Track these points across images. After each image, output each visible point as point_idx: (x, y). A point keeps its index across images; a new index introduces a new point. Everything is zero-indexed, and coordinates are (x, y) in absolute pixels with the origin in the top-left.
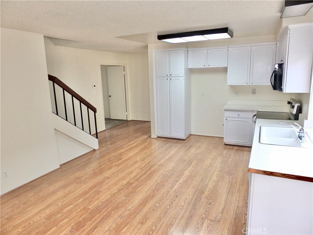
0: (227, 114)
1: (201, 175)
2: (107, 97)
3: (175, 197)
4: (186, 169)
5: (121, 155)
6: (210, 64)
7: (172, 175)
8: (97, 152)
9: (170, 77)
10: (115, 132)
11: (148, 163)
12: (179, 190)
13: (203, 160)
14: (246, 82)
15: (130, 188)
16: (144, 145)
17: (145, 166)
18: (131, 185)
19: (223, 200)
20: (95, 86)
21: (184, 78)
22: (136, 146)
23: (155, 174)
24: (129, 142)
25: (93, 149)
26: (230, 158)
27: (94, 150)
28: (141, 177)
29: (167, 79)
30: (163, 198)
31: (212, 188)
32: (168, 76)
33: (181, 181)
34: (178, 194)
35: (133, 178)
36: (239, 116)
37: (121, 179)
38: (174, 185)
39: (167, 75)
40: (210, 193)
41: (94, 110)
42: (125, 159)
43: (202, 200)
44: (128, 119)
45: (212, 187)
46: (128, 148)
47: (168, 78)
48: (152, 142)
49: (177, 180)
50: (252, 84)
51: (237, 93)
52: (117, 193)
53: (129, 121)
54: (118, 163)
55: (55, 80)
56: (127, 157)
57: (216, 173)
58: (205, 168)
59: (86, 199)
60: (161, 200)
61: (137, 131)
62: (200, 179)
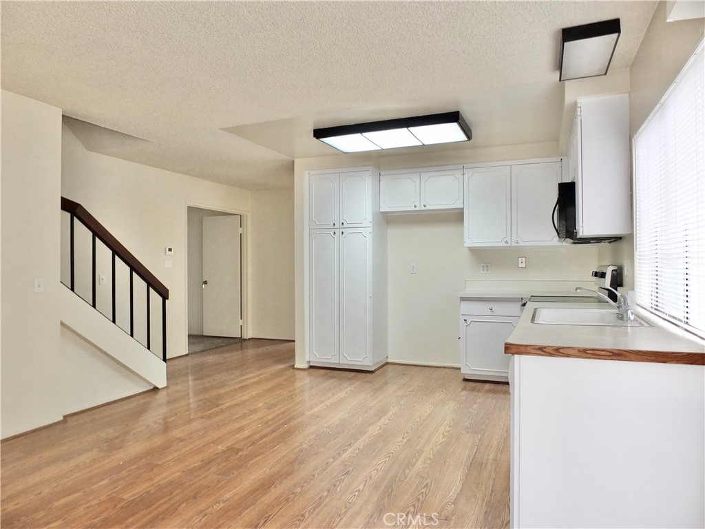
0: (466, 307)
1: (407, 433)
2: (199, 282)
3: (344, 475)
4: (372, 424)
5: (219, 397)
6: (426, 204)
7: (340, 434)
8: (160, 393)
9: (339, 228)
10: (211, 359)
11: (283, 413)
12: (354, 462)
13: (414, 407)
14: (505, 240)
15: (233, 458)
16: (276, 380)
17: (274, 418)
18: (237, 453)
19: (459, 478)
20: (170, 250)
21: (370, 230)
22: (257, 383)
23: (297, 432)
24: (242, 375)
25: (151, 388)
26: (476, 403)
27: (156, 389)
28: (262, 438)
29: (335, 233)
30: (313, 476)
31: (431, 456)
32: (337, 226)
33: (360, 443)
34: (351, 468)
35: (242, 440)
36: (492, 312)
37: (212, 443)
38: (342, 452)
39: (334, 224)
40: (427, 465)
41: (164, 294)
42: (227, 405)
43: (407, 480)
44: (245, 337)
45: (433, 456)
46: (237, 387)
47: (336, 231)
48: (297, 376)
49: (351, 444)
50: (516, 245)
51: (487, 267)
52: (200, 468)
53: (245, 340)
54: (209, 412)
55: (77, 211)
56: (234, 402)
57: (442, 429)
58: (418, 420)
59: (119, 480)
60: (309, 481)
61: (261, 358)
62: (405, 441)
